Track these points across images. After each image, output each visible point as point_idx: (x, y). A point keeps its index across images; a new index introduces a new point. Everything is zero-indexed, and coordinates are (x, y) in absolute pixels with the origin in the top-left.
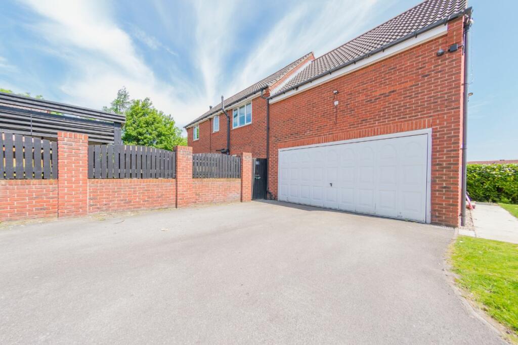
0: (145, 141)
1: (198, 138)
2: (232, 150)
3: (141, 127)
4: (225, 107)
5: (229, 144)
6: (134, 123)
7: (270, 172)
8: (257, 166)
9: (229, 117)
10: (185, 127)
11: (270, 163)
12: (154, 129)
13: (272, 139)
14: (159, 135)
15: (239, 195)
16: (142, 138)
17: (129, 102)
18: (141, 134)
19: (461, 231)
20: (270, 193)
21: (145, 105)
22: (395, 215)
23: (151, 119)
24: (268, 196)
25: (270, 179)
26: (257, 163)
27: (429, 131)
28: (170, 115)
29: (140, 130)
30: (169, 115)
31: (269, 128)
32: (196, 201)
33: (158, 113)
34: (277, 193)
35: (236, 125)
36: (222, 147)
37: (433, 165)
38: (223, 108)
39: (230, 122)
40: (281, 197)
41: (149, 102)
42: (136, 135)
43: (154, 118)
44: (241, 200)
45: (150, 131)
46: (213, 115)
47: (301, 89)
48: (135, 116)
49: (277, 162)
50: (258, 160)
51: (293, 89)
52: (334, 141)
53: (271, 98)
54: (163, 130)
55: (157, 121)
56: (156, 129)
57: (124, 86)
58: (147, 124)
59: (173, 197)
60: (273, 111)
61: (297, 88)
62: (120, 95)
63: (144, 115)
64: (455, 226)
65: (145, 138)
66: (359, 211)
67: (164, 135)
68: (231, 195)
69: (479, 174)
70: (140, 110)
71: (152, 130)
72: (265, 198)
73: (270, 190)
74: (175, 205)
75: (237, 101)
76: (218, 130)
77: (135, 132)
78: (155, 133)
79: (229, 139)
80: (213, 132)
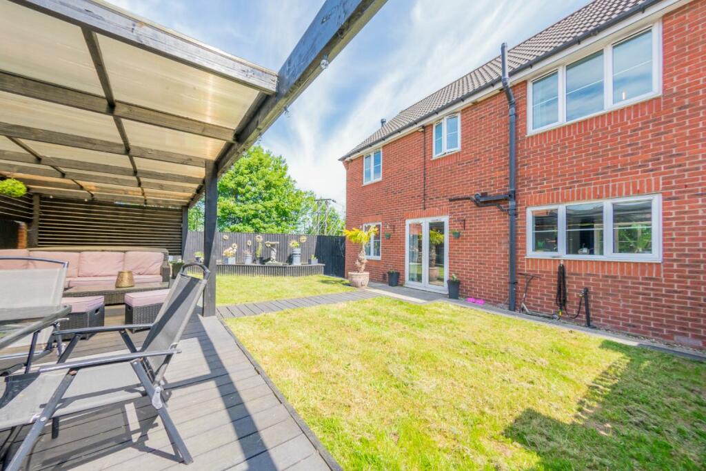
0: (248, 195)
2: (526, 192)
3: (242, 174)
4: (511, 74)
9: (515, 104)
10: (340, 160)
12: (260, 176)
14: (269, 186)
16: (244, 190)
18: (239, 184)
23: (256, 160)
28: (281, 157)
29: (240, 178)
30: (279, 156)
33: (265, 153)
38: (507, 76)
42: (234, 186)
43: (261, 160)
46: (441, 114)
54: (273, 178)
56: (264, 176)
58: (251, 168)
65: (249, 191)
67: (275, 186)
76: (458, 149)
77: (233, 182)
78: (262, 183)
79: (514, 165)
80: (435, 156)
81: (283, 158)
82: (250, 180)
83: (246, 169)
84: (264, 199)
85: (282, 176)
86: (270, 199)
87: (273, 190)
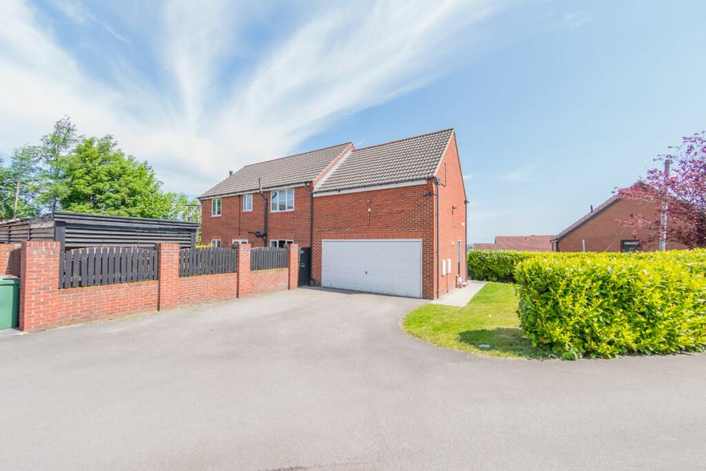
0: (108, 202)
1: (219, 213)
2: (269, 234)
3: (101, 181)
4: (264, 188)
5: (266, 227)
6: (87, 174)
7: (313, 260)
8: (301, 255)
9: (266, 200)
10: (199, 198)
11: (314, 251)
12: (122, 183)
13: (316, 229)
14: (133, 193)
15: (287, 284)
16: (103, 197)
17: (76, 140)
18: (101, 192)
19: (435, 302)
20: (313, 280)
21: (104, 148)
22: (404, 294)
23: (118, 169)
24: (312, 282)
25: (314, 266)
26: (302, 252)
27: (421, 240)
28: (146, 163)
29: (100, 186)
30: (143, 161)
31: (312, 219)
32: (254, 291)
33: (126, 158)
34: (321, 280)
35: (274, 208)
36: (256, 230)
37: (423, 262)
38: (261, 189)
39: (267, 204)
40: (324, 283)
41: (113, 141)
42: (91, 192)
43: (122, 167)
44: (289, 288)
45: (116, 186)
47: (342, 192)
48: (88, 163)
49: (321, 251)
50: (302, 249)
51: (336, 190)
52: (368, 238)
53: (316, 193)
54: (137, 185)
55: (128, 172)
56: (127, 184)
57: (66, 116)
58: (112, 176)
59: (235, 289)
60: (316, 203)
61: (339, 190)
62: (59, 127)
63: (104, 160)
64: (432, 299)
65: (108, 198)
66: (385, 292)
67: (140, 193)
68: (280, 284)
69: (480, 258)
70: (97, 154)
71: (120, 186)
72: (309, 285)
73: (314, 277)
74: (235, 296)
75: (278, 186)
76: (251, 210)
77: (90, 188)
78: (125, 190)
79: (266, 222)
80: (244, 211)
81: (149, 165)
82: (111, 187)
83: (106, 176)
84: (127, 206)
85: (148, 184)
86: (135, 205)
87: (139, 197)
